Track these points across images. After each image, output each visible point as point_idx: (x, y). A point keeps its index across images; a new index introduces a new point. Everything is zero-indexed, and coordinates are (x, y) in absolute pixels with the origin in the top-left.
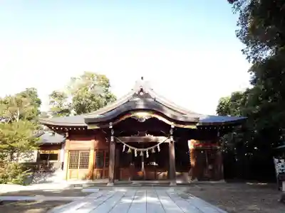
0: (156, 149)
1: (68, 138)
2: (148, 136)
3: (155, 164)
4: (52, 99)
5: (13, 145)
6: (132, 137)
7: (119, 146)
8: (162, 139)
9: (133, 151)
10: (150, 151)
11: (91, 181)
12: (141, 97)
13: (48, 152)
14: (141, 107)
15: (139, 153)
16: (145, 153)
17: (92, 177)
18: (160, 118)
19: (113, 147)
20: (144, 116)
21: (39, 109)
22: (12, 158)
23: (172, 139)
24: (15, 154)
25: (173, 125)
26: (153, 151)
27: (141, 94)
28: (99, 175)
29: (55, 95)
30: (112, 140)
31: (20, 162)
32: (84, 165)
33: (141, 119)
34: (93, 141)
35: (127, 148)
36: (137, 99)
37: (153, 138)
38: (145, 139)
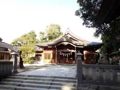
0: (70, 54)
1: (44, 50)
2: (68, 50)
3: (72, 58)
4: (40, 35)
5: (27, 52)
6: (63, 50)
7: (59, 53)
8: (73, 51)
9: (63, 54)
10: (68, 55)
11: (51, 63)
12: (65, 37)
13: (38, 54)
14: (65, 41)
15: (65, 55)
16: (67, 55)
17: (52, 62)
18: (71, 44)
19: (57, 53)
20: (66, 43)
21: (36, 38)
22: (27, 56)
23: (76, 51)
24: (28, 55)
25: (75, 46)
26: (69, 55)
27: (65, 36)
28: (54, 61)
29: (41, 33)
30: (56, 51)
31: (30, 57)
32: (49, 58)
33: (65, 44)
34: (52, 51)
35: (61, 54)
36: (64, 38)
37: (70, 50)
38: (67, 51)
